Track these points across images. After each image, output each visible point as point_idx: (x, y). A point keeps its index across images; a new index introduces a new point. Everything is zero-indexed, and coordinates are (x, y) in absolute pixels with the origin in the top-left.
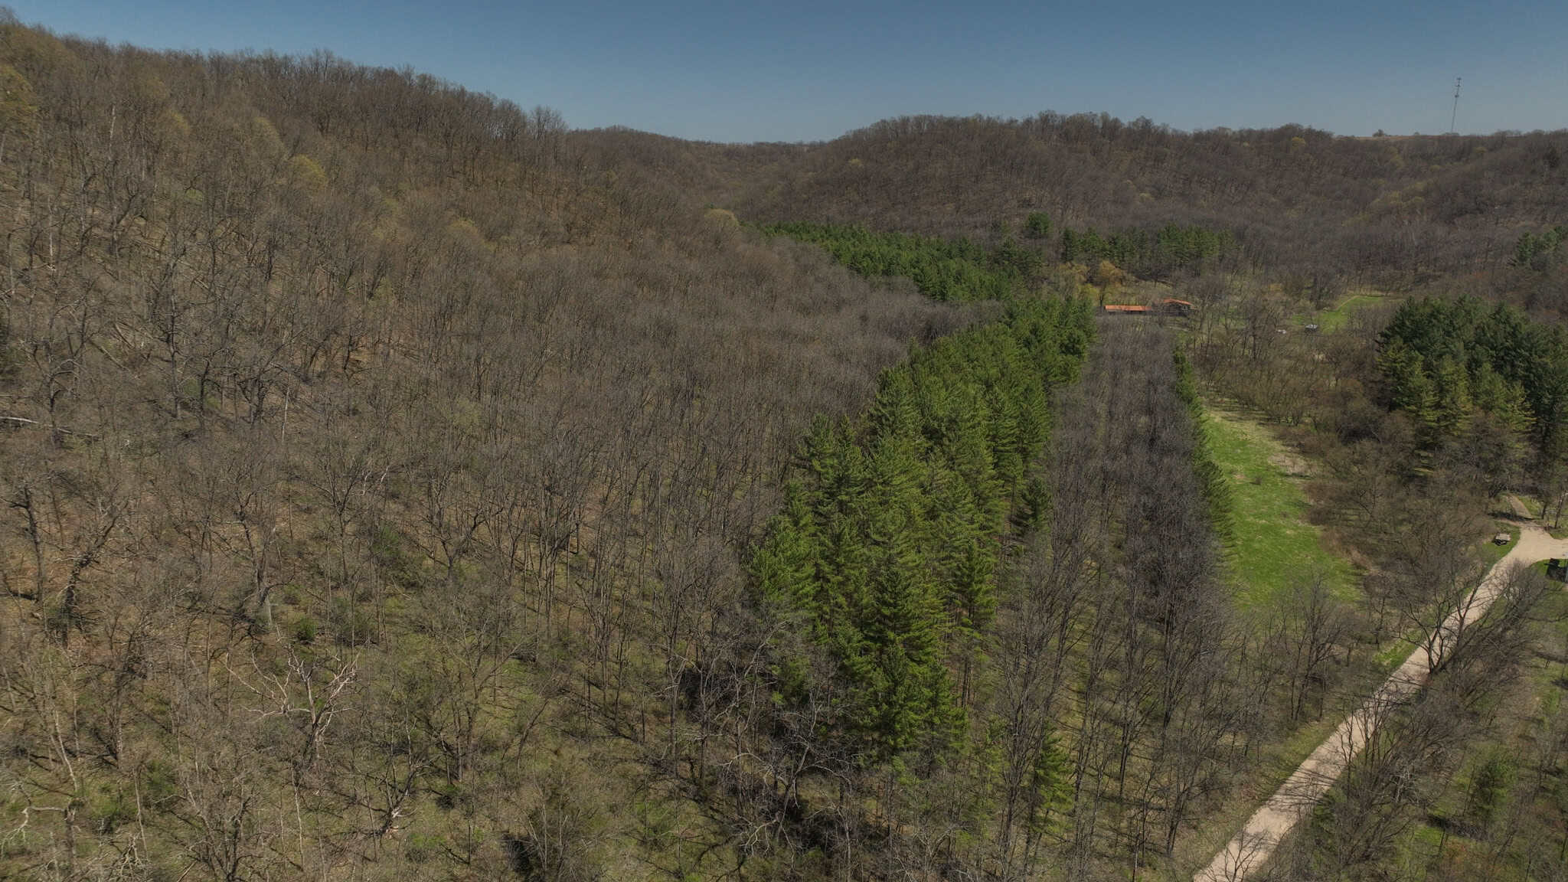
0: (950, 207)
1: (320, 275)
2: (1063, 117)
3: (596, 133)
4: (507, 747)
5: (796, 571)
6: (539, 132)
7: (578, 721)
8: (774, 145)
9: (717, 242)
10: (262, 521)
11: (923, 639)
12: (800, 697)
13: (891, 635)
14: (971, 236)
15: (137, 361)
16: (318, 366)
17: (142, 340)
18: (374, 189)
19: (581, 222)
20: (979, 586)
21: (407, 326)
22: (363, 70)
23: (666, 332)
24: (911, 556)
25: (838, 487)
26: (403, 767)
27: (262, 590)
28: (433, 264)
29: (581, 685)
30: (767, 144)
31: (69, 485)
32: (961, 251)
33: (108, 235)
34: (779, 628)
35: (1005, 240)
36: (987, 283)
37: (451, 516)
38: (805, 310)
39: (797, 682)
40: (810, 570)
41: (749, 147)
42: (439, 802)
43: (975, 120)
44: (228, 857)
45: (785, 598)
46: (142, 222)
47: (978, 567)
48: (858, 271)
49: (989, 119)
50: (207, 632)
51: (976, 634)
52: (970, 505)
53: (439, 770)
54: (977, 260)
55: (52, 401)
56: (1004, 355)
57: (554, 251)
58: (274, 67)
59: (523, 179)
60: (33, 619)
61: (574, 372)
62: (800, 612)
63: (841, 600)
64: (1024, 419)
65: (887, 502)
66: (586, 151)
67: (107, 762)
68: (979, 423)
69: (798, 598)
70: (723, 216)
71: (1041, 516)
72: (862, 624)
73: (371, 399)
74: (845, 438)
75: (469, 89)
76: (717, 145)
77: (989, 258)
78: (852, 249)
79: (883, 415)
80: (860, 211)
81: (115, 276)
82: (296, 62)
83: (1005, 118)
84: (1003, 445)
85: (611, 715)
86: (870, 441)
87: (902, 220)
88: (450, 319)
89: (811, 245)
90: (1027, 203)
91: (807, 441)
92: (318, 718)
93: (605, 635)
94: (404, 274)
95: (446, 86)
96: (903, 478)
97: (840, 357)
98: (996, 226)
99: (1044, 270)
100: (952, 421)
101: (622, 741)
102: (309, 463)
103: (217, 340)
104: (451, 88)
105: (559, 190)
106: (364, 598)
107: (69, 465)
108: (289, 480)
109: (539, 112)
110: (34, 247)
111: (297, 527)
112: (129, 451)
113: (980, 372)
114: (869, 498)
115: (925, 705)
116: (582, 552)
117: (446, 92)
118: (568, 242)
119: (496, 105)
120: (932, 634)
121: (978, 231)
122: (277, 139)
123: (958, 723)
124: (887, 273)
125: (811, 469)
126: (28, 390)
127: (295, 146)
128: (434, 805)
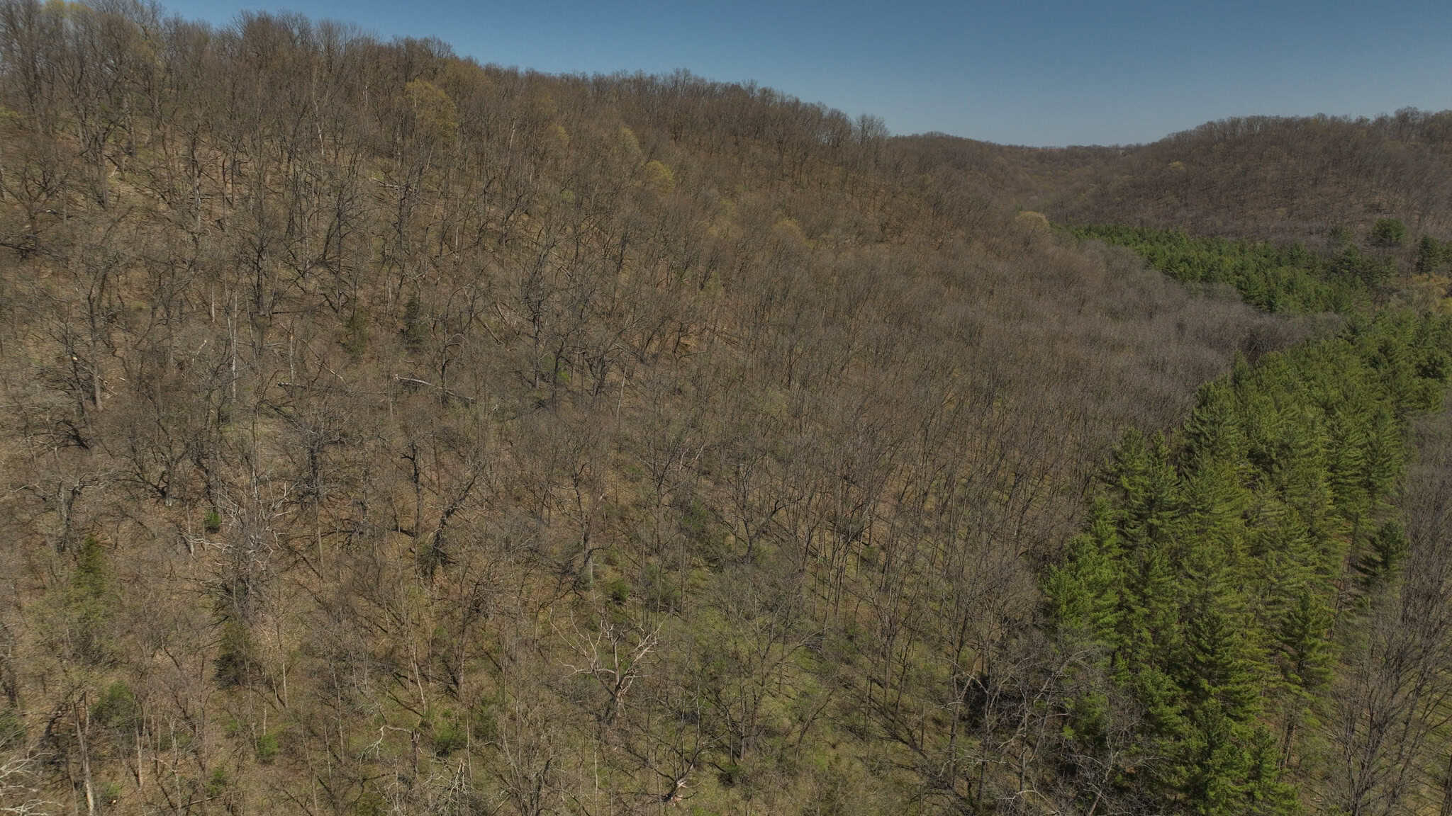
0: (1281, 211)
1: (662, 268)
2: (1426, 115)
3: (914, 139)
4: (787, 733)
5: (1096, 597)
6: (863, 138)
7: (858, 717)
8: (1088, 148)
9: (1027, 243)
10: (593, 485)
11: (1243, 695)
12: (1095, 739)
13: (1205, 684)
14: (1304, 243)
15: (509, 336)
16: (653, 348)
17: (514, 319)
18: (714, 191)
19: (894, 222)
20: (1314, 640)
21: (730, 315)
22: (714, 86)
23: (970, 334)
24: (1231, 597)
25: (1150, 509)
26: (692, 738)
27: (587, 551)
28: (758, 260)
29: (864, 683)
30: (1081, 148)
31: (451, 441)
32: (1292, 257)
33: (499, 229)
34: (1077, 658)
35: (1346, 248)
36: (1324, 293)
37: (754, 497)
38: (1114, 314)
39: (1092, 720)
40: (1112, 598)
41: (1062, 150)
42: (721, 777)
43: (1316, 121)
44: (532, 805)
45: (1085, 626)
46: (525, 218)
47: (1314, 619)
48: (1174, 276)
49: (1334, 118)
50: (540, 584)
51: (1305, 694)
52: (1304, 545)
53: (724, 746)
54: (1310, 268)
55: (444, 368)
56: (1347, 375)
57: (867, 248)
58: (642, 85)
59: (844, 182)
60: (410, 554)
61: (879, 366)
62: (1099, 642)
63: (1146, 634)
64: (1373, 450)
65: (1203, 531)
66: (905, 155)
67: (451, 690)
68: (1317, 450)
69: (1097, 627)
70: (1033, 217)
71: (1395, 565)
72: (1170, 667)
73: (694, 381)
74: (1157, 456)
75: (803, 100)
76: (1030, 149)
77: (1325, 266)
78: (1168, 253)
79: (1202, 433)
80: (1177, 215)
81: (501, 264)
82: (660, 81)
83: (1354, 118)
84: (1344, 477)
85: (891, 717)
86: (1186, 461)
87: (1225, 224)
88: (769, 311)
89: (1123, 249)
90: (1377, 208)
91: (1116, 457)
92: (621, 679)
93: (891, 634)
94: (732, 268)
95: (783, 97)
96: (1226, 507)
97: (1155, 367)
98: (1335, 232)
99: (1393, 282)
100: (1284, 446)
101: (900, 745)
102: (637, 436)
103: (575, 320)
104: (787, 100)
105: (876, 192)
106: (674, 567)
107: (450, 423)
108: (620, 450)
109: (864, 120)
110: (444, 238)
111: (622, 492)
112: (496, 414)
113: (1317, 392)
114: (1183, 524)
115: (1245, 775)
116: (874, 544)
117: (782, 103)
118: (882, 241)
119: (826, 114)
120: (1255, 689)
121: (1313, 238)
122: (636, 147)
123: (1285, 802)
124: (1205, 279)
125: (1118, 487)
126: (427, 358)
127: (652, 153)
128: (716, 779)
